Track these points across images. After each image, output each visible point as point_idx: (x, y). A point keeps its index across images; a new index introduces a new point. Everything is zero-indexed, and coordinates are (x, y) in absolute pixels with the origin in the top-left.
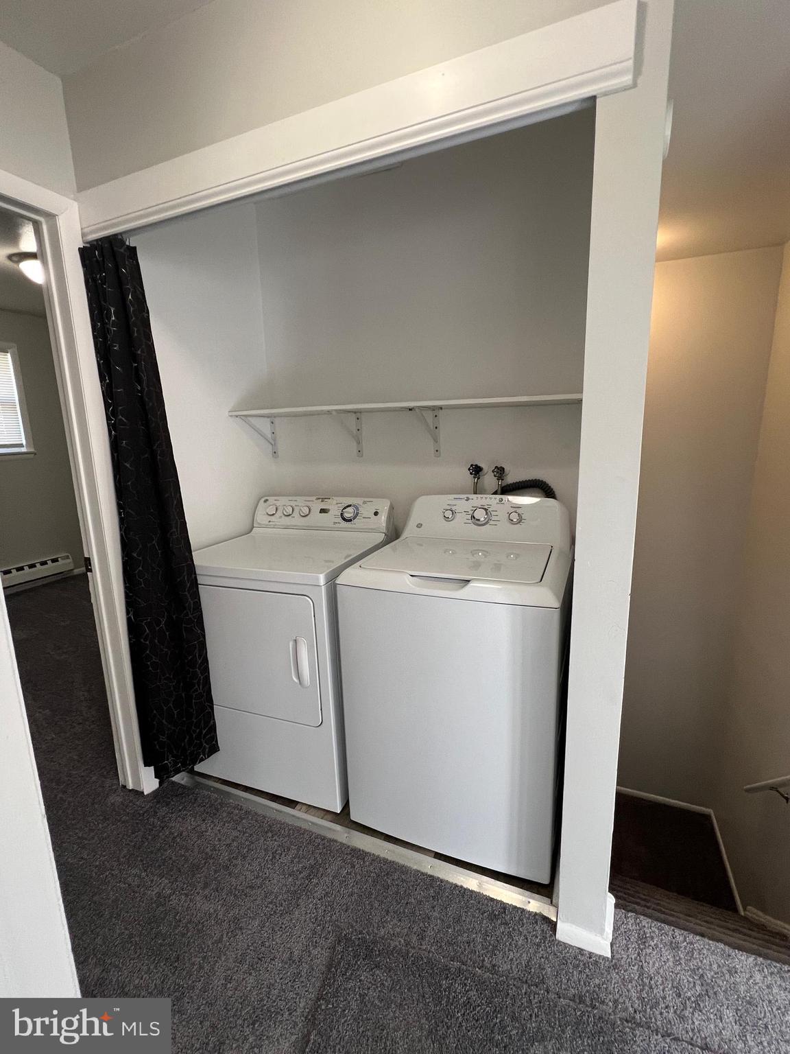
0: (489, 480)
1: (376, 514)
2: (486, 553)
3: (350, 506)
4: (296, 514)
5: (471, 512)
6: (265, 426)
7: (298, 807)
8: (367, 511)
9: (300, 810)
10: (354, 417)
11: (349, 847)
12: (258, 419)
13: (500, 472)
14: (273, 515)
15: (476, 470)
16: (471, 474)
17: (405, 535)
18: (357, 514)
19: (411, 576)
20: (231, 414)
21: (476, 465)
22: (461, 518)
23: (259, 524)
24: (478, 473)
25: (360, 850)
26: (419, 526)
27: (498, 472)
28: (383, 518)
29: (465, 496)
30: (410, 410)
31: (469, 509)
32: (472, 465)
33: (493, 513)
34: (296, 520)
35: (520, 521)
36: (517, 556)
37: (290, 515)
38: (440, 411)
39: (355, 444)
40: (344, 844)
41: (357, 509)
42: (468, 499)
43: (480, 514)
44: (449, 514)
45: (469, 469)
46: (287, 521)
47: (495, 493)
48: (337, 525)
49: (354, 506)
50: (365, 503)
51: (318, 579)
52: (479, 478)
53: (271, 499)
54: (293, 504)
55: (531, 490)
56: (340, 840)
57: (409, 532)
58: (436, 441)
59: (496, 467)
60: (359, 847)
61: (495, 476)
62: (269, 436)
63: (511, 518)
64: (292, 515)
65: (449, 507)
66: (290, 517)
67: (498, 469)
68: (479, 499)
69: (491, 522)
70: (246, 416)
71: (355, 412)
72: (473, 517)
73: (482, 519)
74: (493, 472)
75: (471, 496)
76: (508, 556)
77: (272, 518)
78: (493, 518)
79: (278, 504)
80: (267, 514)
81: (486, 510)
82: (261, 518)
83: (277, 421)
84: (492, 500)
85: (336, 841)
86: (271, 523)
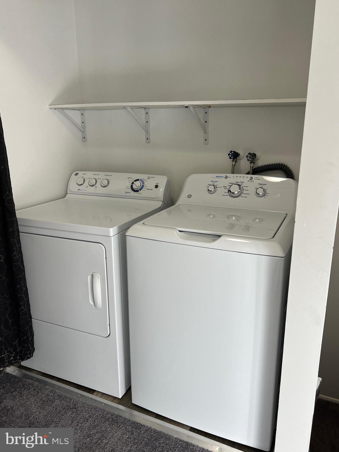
0: (244, 163)
1: (157, 187)
2: (238, 218)
3: (138, 180)
4: (98, 184)
5: (228, 187)
6: (76, 116)
7: (95, 393)
8: (150, 184)
9: (96, 396)
10: (143, 111)
11: (130, 421)
12: (72, 111)
13: (252, 157)
14: (82, 184)
15: (235, 156)
16: (230, 158)
17: (179, 203)
18: (143, 186)
19: (179, 231)
20: (51, 107)
21: (234, 152)
22: (221, 191)
23: (71, 191)
24: (236, 158)
25: (137, 423)
26: (189, 196)
27: (250, 157)
28: (162, 189)
29: (224, 175)
30: (186, 107)
31: (227, 185)
32: (231, 152)
33: (245, 188)
34: (99, 189)
35: (264, 195)
36: (261, 220)
37: (93, 186)
38: (209, 108)
39: (145, 133)
40: (126, 419)
41: (143, 183)
42: (226, 177)
43: (235, 189)
44: (212, 188)
45: (229, 155)
46: (92, 190)
47: (248, 173)
48: (128, 194)
49: (141, 180)
50: (149, 178)
51: (109, 232)
52: (236, 162)
53: (81, 173)
54: (96, 177)
55: (276, 171)
56: (123, 416)
57: (182, 200)
58: (205, 132)
59: (249, 153)
60: (137, 421)
61: (248, 160)
62: (80, 124)
63: (258, 192)
64: (96, 186)
65: (212, 183)
66: (94, 187)
67: (251, 155)
68: (235, 177)
69: (243, 195)
70: (62, 109)
71: (145, 108)
72: (229, 191)
73: (236, 193)
74: (247, 157)
75: (228, 175)
76: (254, 220)
77: (80, 187)
78: (245, 192)
79: (85, 176)
80: (77, 184)
81: (239, 185)
82: (73, 186)
83: (86, 113)
84: (244, 178)
85: (121, 417)
86: (80, 191)
